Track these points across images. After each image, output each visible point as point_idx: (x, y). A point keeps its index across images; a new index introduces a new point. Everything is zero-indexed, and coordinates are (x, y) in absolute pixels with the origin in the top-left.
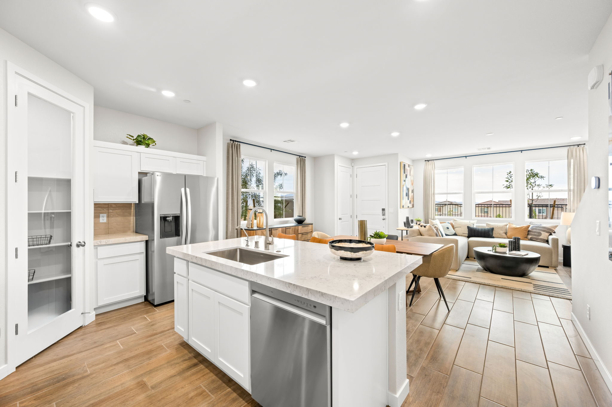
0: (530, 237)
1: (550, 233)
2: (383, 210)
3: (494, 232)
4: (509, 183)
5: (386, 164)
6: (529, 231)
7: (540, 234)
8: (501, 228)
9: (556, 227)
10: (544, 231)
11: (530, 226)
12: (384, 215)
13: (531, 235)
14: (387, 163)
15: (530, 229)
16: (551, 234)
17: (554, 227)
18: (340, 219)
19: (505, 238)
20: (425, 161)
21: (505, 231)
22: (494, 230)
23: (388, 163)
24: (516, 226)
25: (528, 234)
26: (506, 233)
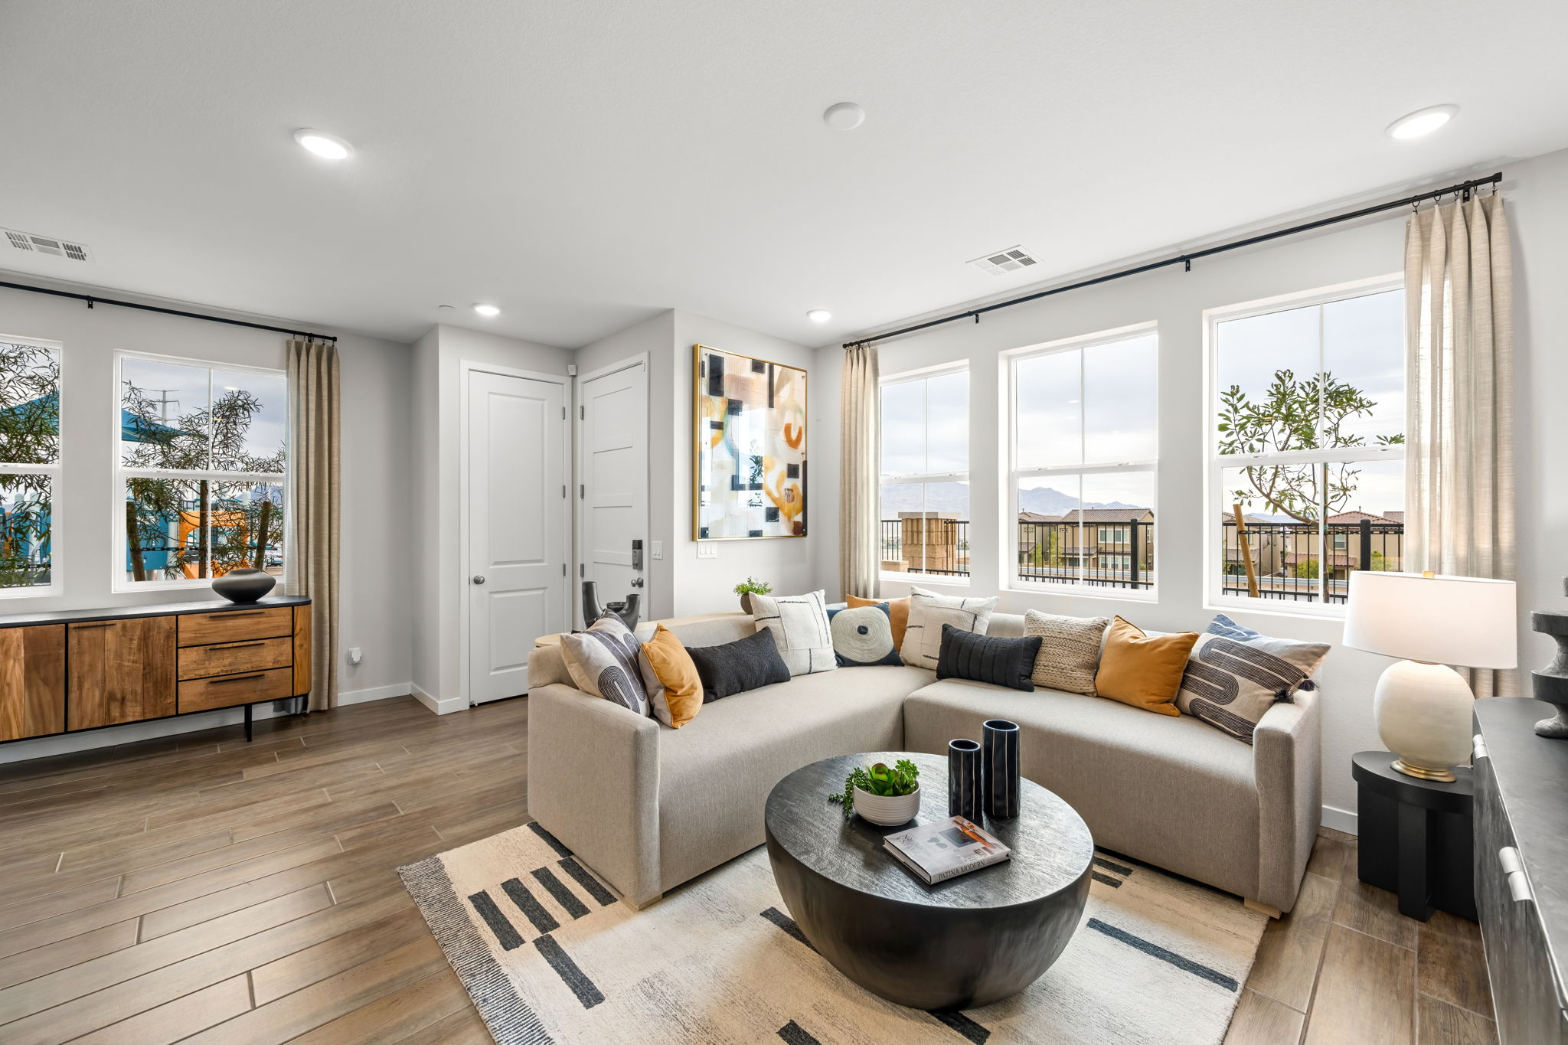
0: (1189, 697)
1: (1279, 690)
2: (638, 545)
3: (1042, 660)
4: (1228, 435)
5: (643, 357)
6: (1190, 666)
7: (1231, 691)
8: (1072, 640)
9: (1319, 652)
10: (1251, 674)
11: (1195, 637)
12: (638, 565)
13: (1198, 688)
14: (646, 353)
15: (1196, 650)
16: (1283, 697)
17: (1304, 654)
18: (477, 582)
19: (1084, 694)
20: (845, 346)
21: (1089, 658)
22: (1043, 649)
23: (649, 353)
24: (1136, 633)
25: (1184, 684)
26: (1094, 667)
